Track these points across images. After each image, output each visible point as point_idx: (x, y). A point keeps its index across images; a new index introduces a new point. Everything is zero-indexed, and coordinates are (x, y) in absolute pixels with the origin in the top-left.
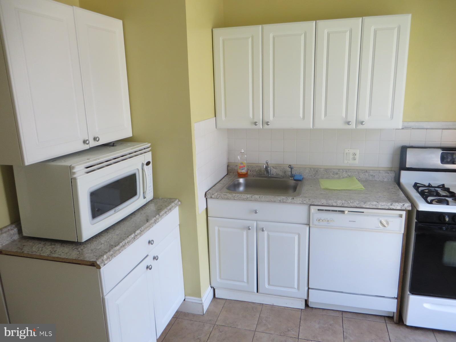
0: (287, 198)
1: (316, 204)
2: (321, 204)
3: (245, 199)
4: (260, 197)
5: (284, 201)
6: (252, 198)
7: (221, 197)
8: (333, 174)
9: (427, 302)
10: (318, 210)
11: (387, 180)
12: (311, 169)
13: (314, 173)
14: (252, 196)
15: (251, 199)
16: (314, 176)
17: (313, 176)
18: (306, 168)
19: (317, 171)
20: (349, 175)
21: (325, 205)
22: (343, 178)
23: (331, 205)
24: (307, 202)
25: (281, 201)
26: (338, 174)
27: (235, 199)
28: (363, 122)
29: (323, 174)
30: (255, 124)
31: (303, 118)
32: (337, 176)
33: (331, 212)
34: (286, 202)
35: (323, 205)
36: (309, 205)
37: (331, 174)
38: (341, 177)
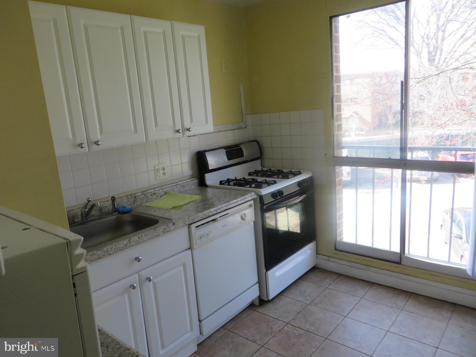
0: (168, 226)
1: (196, 221)
2: (201, 219)
3: (124, 248)
4: (139, 237)
5: (168, 230)
6: (130, 242)
7: (90, 261)
8: (151, 196)
9: (277, 270)
10: (197, 227)
11: (194, 187)
12: (128, 196)
13: (133, 200)
14: (129, 240)
15: (131, 244)
16: (134, 204)
17: (132, 204)
18: (121, 197)
19: (135, 197)
20: (165, 192)
21: (204, 218)
22: (161, 197)
23: (208, 216)
24: (189, 222)
25: (165, 232)
26: (156, 194)
27: (110, 255)
28: (189, 128)
29: (142, 198)
30: (81, 145)
31: (135, 132)
32: (155, 196)
33: (206, 224)
34: (169, 231)
35: (202, 218)
36: (188, 225)
37: (149, 196)
38: (159, 195)
